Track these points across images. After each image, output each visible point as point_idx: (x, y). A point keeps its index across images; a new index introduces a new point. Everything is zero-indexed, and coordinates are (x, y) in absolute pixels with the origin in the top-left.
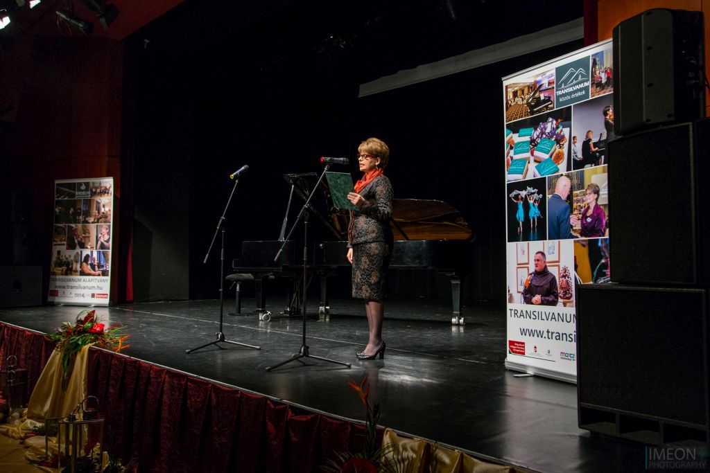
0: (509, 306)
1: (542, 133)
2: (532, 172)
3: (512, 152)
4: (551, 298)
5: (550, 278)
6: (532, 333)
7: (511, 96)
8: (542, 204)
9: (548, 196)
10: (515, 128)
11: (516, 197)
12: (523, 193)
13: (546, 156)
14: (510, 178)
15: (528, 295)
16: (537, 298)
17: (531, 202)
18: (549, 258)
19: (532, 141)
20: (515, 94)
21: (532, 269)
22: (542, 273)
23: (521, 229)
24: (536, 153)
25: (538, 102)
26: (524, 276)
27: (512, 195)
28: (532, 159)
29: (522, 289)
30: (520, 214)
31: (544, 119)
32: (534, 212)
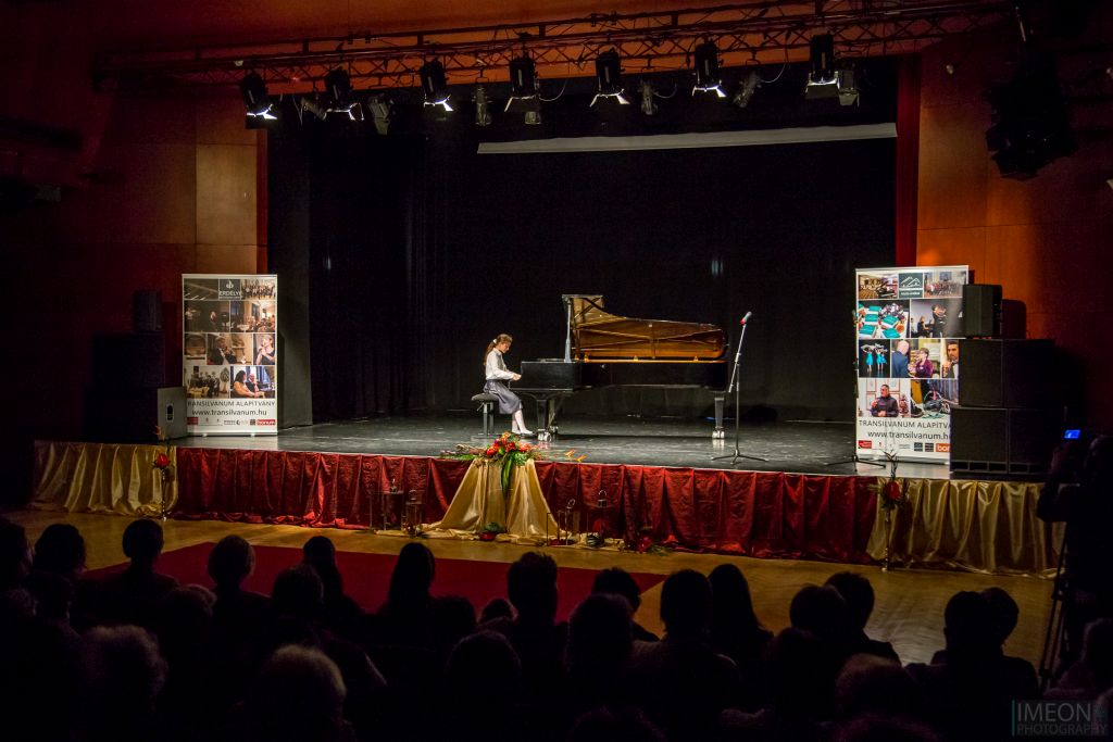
0: (858, 418)
1: (888, 312)
2: (880, 335)
3: (863, 320)
4: (893, 413)
5: (891, 401)
6: (877, 435)
7: (863, 283)
8: (887, 356)
9: (892, 351)
10: (866, 304)
11: (867, 349)
12: (872, 347)
13: (891, 327)
14: (860, 336)
15: (875, 411)
16: (883, 413)
17: (879, 353)
18: (891, 389)
19: (880, 315)
20: (866, 282)
21: (879, 395)
22: (887, 398)
23: (870, 370)
24: (883, 323)
25: (885, 292)
26: (873, 400)
27: (863, 347)
28: (880, 327)
29: (870, 408)
30: (870, 360)
31: (890, 303)
32: (881, 360)
